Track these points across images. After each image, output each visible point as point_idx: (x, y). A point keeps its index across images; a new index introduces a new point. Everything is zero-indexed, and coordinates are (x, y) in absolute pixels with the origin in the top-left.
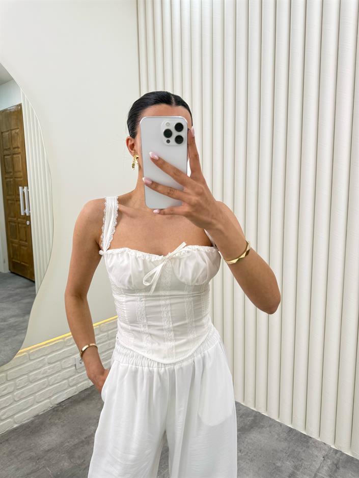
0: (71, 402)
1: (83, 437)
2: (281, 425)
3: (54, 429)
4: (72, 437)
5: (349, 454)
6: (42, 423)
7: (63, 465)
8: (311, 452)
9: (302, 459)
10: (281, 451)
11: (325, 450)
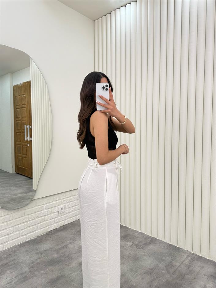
0: (56, 231)
1: (63, 245)
2: (165, 243)
3: (48, 242)
4: (57, 245)
5: (200, 255)
6: (41, 239)
7: (54, 256)
8: (180, 254)
9: (176, 257)
10: (165, 253)
11: (188, 253)
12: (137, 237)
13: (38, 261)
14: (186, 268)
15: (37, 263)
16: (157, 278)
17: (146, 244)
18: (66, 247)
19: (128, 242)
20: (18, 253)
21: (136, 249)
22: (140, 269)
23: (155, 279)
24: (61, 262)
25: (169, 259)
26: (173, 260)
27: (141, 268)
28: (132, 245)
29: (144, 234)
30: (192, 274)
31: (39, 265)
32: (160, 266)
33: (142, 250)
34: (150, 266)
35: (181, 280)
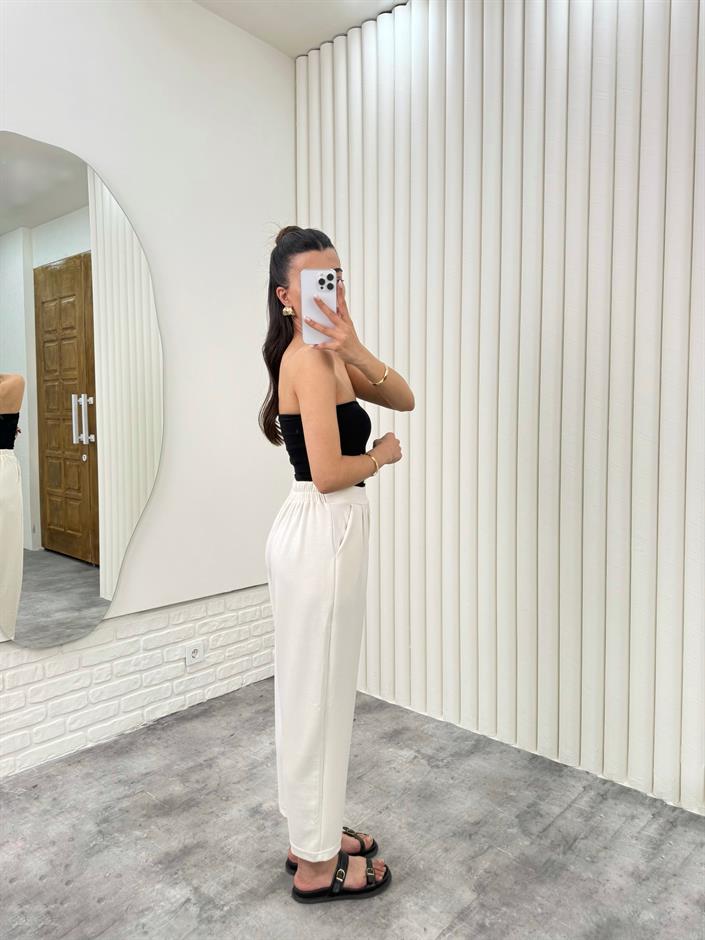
0: (176, 719)
1: (201, 760)
2: (519, 751)
3: (152, 750)
4: (182, 759)
5: (626, 784)
6: (132, 744)
7: (174, 790)
8: (564, 781)
9: (550, 789)
10: (518, 780)
11: (587, 780)
12: (431, 736)
13: (125, 804)
14: (579, 820)
15: (120, 810)
16: (490, 847)
17: (458, 755)
18: (210, 763)
19: (402, 749)
20: (61, 783)
21: (429, 768)
22: (438, 822)
23: (485, 851)
24: (193, 806)
25: (529, 795)
26: (540, 798)
27: (443, 821)
28: (416, 757)
29: (454, 726)
30: (598, 835)
31: (126, 815)
32: (501, 815)
33: (445, 770)
34: (469, 816)
35: (564, 853)
